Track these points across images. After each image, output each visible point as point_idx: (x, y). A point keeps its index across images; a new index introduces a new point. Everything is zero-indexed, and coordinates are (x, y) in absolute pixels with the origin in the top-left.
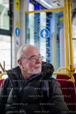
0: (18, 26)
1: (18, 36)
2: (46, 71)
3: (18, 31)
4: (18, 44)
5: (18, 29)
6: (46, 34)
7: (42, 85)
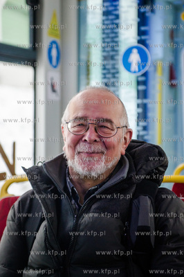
0: (56, 36)
1: (55, 67)
2: (144, 167)
3: (54, 53)
4: (54, 90)
5: (54, 46)
6: (140, 60)
7: (134, 208)
